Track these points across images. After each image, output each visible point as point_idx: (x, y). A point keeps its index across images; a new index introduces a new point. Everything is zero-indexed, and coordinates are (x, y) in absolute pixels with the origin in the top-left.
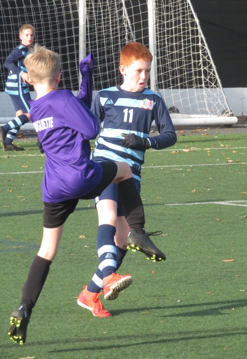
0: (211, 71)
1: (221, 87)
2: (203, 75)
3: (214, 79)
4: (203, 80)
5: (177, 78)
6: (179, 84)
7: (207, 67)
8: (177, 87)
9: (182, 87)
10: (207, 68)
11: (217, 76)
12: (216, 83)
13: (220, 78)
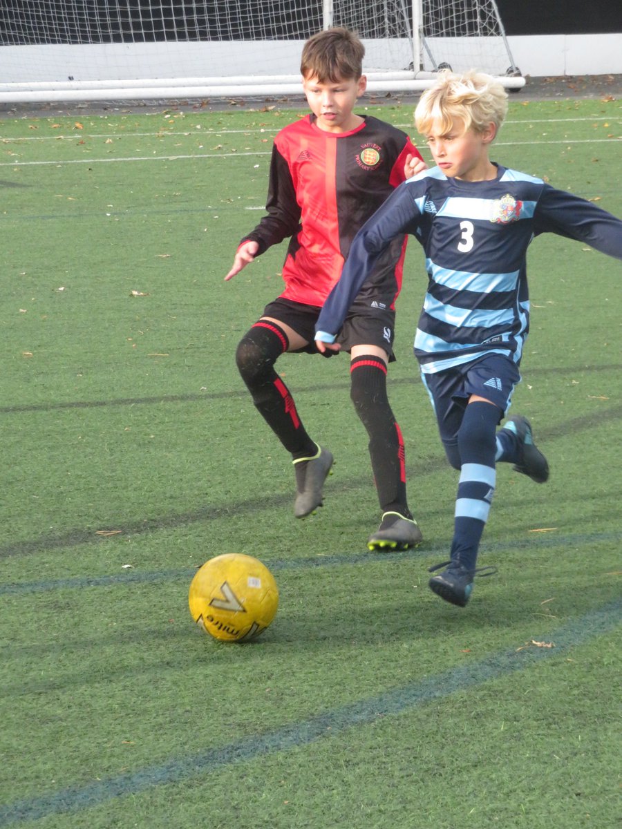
0: (490, 11)
1: (504, 35)
2: (479, 17)
3: (495, 22)
4: (478, 24)
5: (441, 22)
6: (444, 31)
7: (486, 4)
8: (442, 35)
9: (448, 35)
10: (486, 8)
11: (499, 20)
12: (497, 29)
13: (503, 21)
